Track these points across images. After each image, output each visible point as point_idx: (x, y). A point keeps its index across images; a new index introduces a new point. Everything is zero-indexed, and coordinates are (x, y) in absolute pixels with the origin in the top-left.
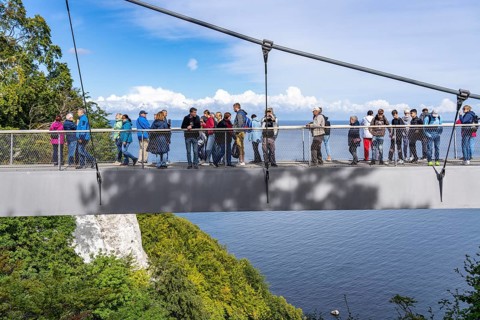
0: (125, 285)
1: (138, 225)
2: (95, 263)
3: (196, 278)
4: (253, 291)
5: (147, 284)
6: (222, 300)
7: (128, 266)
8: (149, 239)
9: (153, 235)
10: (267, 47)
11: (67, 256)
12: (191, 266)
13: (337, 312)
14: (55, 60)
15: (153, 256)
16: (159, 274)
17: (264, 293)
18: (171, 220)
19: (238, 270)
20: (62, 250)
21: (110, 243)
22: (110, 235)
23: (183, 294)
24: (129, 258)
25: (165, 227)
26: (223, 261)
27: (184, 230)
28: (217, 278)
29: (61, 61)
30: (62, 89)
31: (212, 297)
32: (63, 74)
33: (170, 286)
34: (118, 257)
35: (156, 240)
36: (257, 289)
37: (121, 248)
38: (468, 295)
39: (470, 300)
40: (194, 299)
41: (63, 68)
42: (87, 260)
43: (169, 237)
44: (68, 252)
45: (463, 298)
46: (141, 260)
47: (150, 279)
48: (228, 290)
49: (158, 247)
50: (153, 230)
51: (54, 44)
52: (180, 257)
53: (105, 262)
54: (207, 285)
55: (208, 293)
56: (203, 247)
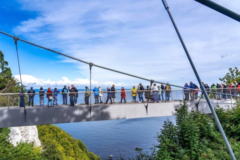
0: (31, 154)
1: (37, 129)
2: (18, 146)
3: (60, 148)
4: (82, 151)
5: (40, 152)
6: (70, 156)
7: (32, 146)
8: (41, 135)
9: (43, 133)
10: (91, 65)
11: (6, 144)
12: (58, 144)
13: (112, 156)
14: (5, 66)
15: (43, 141)
16: (45, 148)
17: (86, 151)
18: (50, 126)
19: (76, 144)
20: (4, 142)
21: (25, 137)
22: (25, 134)
23: (55, 155)
24: (33, 143)
25: (47, 129)
26: (70, 141)
27: (56, 130)
28: (69, 147)
29: (7, 67)
30: (7, 77)
31: (66, 155)
32: (8, 72)
33: (50, 152)
34: (29, 142)
35: (44, 134)
36: (83, 150)
37: (30, 139)
38: (158, 145)
39: (159, 147)
40: (60, 157)
41: (8, 69)
42: (15, 145)
43: (49, 133)
44: (6, 142)
45: (157, 147)
46: (38, 143)
47: (42, 150)
48: (73, 151)
49: (45, 137)
50: (43, 131)
51: (5, 60)
52: (54, 141)
53: (23, 145)
54: (65, 151)
55: (65, 154)
56: (63, 136)
